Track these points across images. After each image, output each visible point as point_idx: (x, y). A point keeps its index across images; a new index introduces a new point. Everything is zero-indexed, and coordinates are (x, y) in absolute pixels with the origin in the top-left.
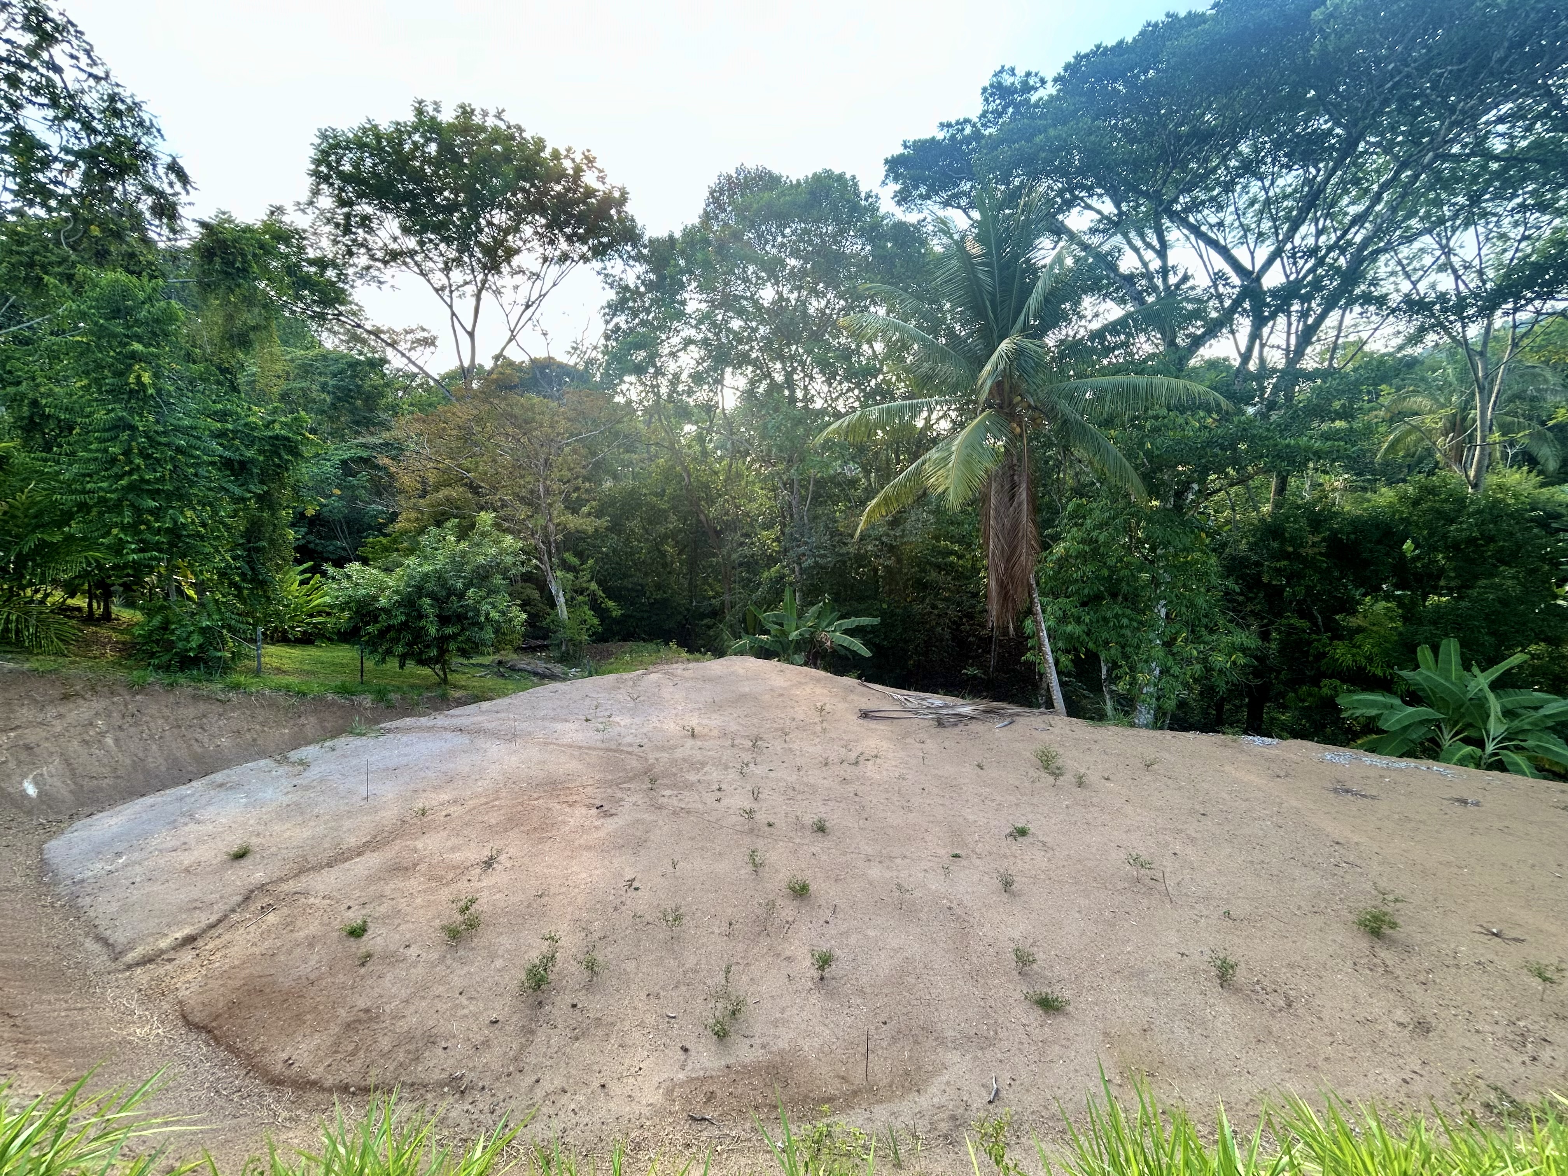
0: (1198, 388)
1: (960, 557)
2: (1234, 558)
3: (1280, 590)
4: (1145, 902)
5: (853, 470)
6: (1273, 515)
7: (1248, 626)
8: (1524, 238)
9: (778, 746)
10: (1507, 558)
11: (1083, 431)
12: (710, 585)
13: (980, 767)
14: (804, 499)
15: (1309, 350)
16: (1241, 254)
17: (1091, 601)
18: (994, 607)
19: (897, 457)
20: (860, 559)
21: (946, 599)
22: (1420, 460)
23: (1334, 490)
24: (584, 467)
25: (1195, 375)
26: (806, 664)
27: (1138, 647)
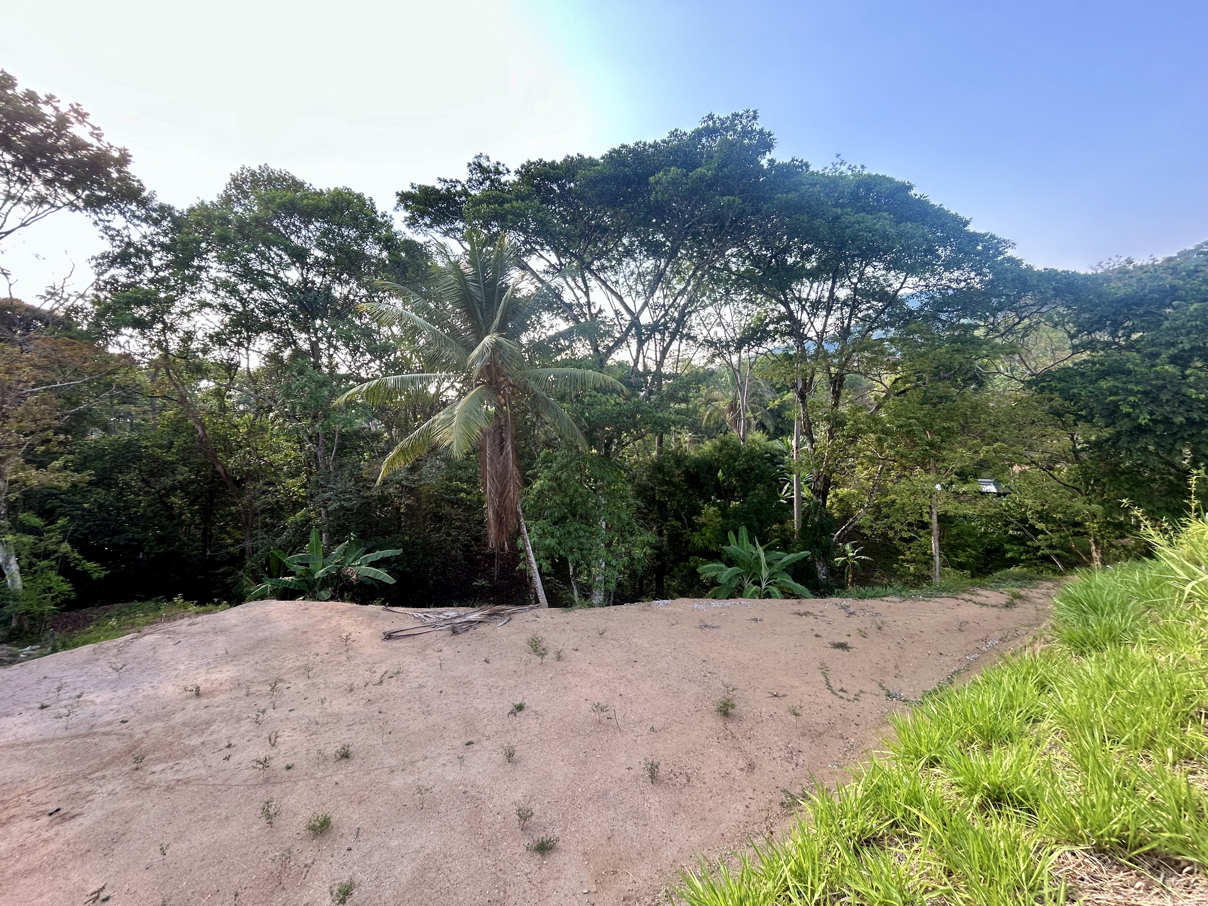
0: (610, 379)
1: (468, 493)
2: (640, 486)
3: (664, 504)
4: (605, 737)
5: (376, 426)
6: (658, 458)
7: (652, 528)
8: (749, 315)
9: (301, 684)
10: (760, 479)
11: (548, 404)
12: (228, 533)
13: (487, 661)
14: (329, 450)
15: (666, 361)
16: (628, 301)
17: (559, 521)
18: (492, 532)
19: (415, 416)
20: (384, 500)
21: (458, 528)
22: (721, 426)
23: (686, 442)
24: (57, 418)
25: (610, 370)
26: (332, 598)
27: (590, 550)
